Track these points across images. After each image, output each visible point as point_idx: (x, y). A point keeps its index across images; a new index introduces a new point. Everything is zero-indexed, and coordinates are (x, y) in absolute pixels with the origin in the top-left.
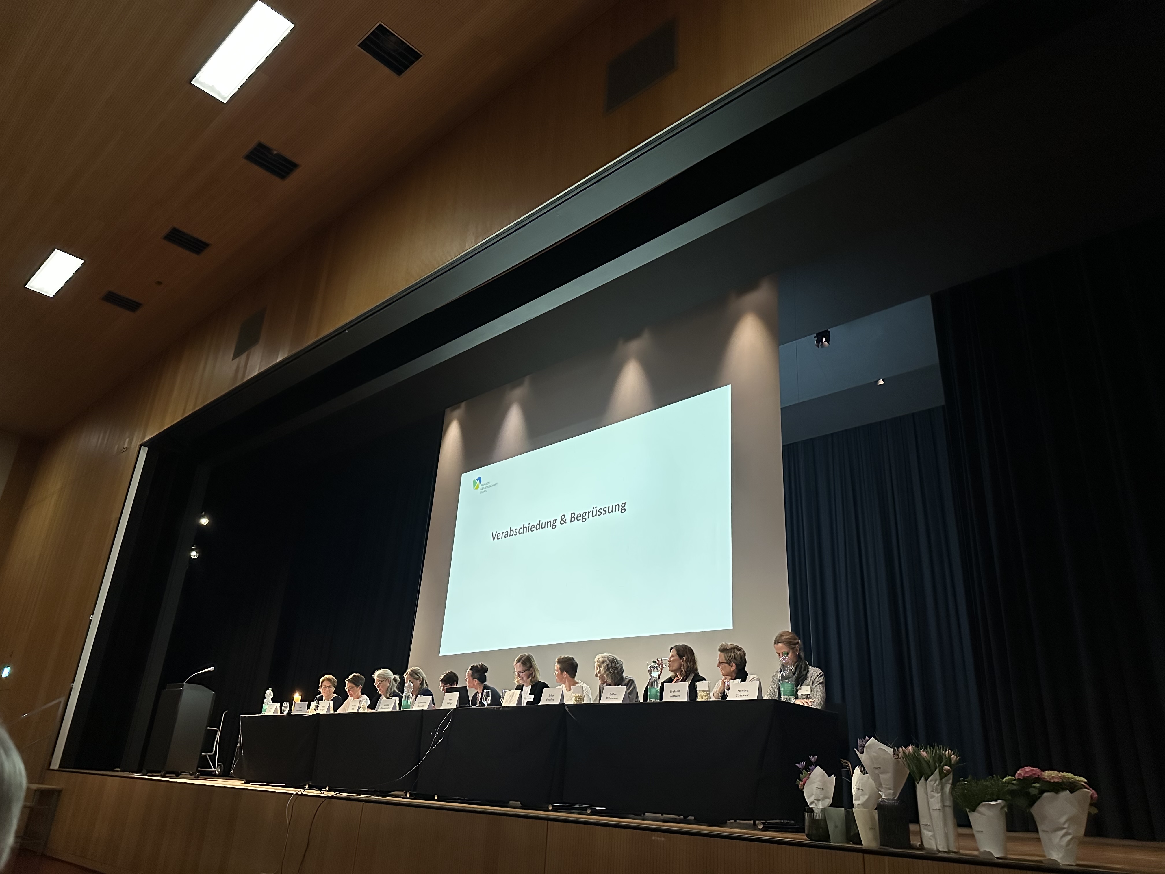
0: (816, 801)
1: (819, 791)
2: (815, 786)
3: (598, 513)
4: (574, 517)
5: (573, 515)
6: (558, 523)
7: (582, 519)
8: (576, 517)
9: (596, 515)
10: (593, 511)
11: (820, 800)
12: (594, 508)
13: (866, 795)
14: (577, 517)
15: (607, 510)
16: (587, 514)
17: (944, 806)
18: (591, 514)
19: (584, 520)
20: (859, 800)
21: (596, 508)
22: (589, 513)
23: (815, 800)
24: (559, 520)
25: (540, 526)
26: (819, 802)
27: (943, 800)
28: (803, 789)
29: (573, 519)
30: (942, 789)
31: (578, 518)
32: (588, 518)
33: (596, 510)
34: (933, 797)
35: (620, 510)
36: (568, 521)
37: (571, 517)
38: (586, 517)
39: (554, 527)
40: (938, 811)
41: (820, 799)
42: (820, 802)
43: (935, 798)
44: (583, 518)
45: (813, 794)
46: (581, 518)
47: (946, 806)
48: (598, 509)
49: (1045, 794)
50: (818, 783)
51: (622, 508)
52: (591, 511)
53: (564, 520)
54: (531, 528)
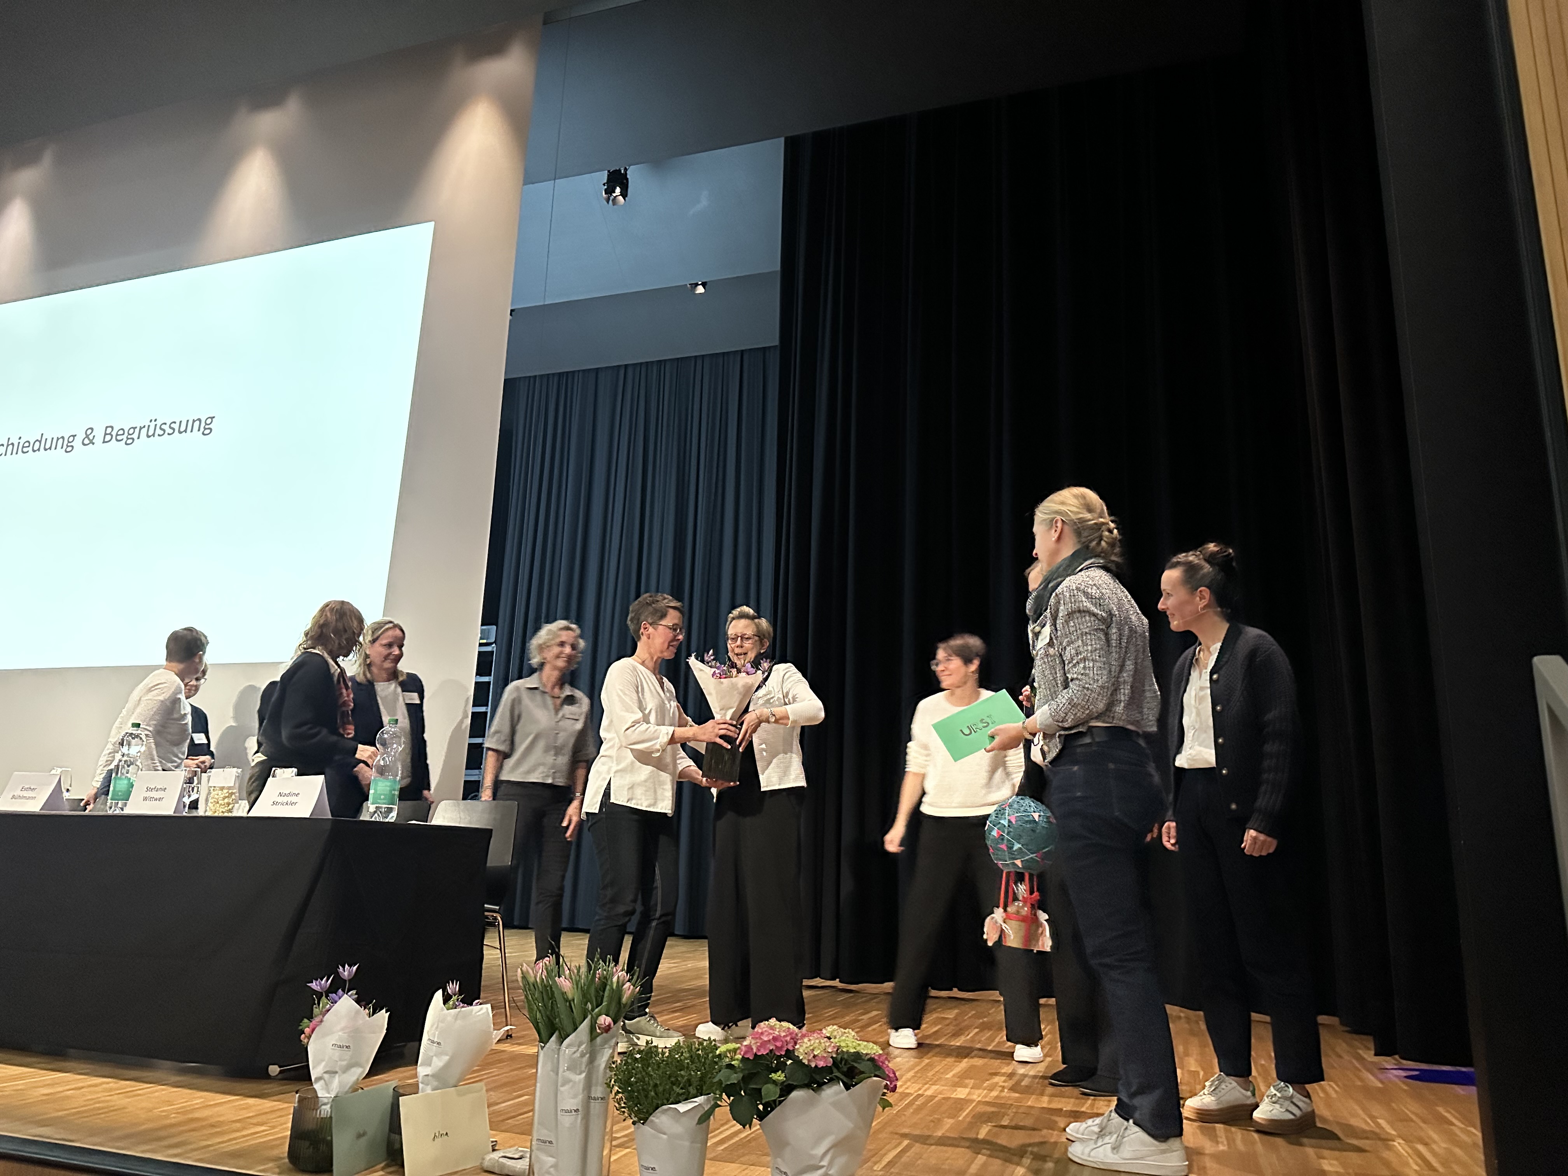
0: (326, 1076)
1: (337, 1053)
2: (333, 1039)
3: (159, 431)
4: (110, 434)
5: (109, 430)
6: (77, 443)
7: (125, 439)
8: (114, 433)
9: (153, 435)
10: (149, 426)
11: (336, 1072)
12: (151, 421)
13: (447, 1055)
14: (117, 435)
15: (176, 426)
16: (137, 430)
17: (589, 1097)
18: (144, 431)
19: (130, 441)
20: (430, 1065)
21: (155, 420)
22: (141, 428)
23: (325, 1072)
24: (81, 436)
25: (41, 445)
26: (334, 1077)
27: (589, 1084)
28: (308, 1043)
29: (108, 438)
30: (592, 1060)
31: (119, 438)
32: (138, 438)
33: (156, 425)
34: (567, 1081)
35: (202, 429)
36: (98, 440)
37: (106, 434)
38: (135, 436)
39: (69, 448)
40: (573, 1113)
41: (337, 1069)
42: (337, 1076)
43: (571, 1084)
44: (128, 439)
45: (323, 1061)
46: (125, 437)
47: (595, 1099)
48: (159, 423)
49: (795, 1094)
50: (340, 1033)
51: (206, 427)
52: (144, 427)
53: (91, 437)
54: (23, 447)
